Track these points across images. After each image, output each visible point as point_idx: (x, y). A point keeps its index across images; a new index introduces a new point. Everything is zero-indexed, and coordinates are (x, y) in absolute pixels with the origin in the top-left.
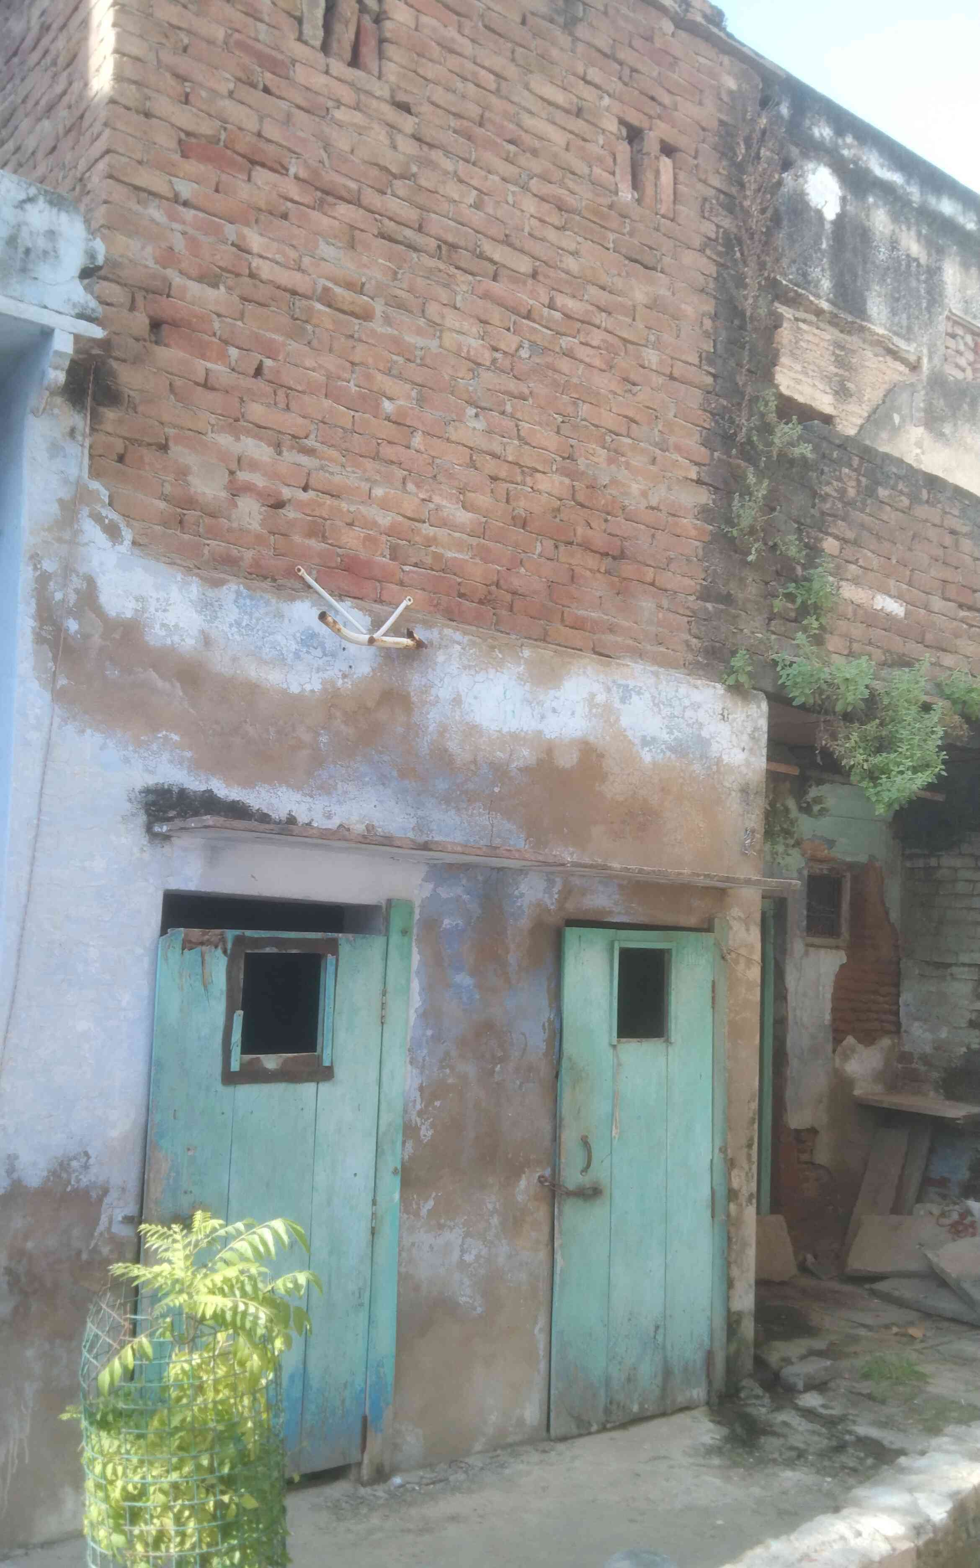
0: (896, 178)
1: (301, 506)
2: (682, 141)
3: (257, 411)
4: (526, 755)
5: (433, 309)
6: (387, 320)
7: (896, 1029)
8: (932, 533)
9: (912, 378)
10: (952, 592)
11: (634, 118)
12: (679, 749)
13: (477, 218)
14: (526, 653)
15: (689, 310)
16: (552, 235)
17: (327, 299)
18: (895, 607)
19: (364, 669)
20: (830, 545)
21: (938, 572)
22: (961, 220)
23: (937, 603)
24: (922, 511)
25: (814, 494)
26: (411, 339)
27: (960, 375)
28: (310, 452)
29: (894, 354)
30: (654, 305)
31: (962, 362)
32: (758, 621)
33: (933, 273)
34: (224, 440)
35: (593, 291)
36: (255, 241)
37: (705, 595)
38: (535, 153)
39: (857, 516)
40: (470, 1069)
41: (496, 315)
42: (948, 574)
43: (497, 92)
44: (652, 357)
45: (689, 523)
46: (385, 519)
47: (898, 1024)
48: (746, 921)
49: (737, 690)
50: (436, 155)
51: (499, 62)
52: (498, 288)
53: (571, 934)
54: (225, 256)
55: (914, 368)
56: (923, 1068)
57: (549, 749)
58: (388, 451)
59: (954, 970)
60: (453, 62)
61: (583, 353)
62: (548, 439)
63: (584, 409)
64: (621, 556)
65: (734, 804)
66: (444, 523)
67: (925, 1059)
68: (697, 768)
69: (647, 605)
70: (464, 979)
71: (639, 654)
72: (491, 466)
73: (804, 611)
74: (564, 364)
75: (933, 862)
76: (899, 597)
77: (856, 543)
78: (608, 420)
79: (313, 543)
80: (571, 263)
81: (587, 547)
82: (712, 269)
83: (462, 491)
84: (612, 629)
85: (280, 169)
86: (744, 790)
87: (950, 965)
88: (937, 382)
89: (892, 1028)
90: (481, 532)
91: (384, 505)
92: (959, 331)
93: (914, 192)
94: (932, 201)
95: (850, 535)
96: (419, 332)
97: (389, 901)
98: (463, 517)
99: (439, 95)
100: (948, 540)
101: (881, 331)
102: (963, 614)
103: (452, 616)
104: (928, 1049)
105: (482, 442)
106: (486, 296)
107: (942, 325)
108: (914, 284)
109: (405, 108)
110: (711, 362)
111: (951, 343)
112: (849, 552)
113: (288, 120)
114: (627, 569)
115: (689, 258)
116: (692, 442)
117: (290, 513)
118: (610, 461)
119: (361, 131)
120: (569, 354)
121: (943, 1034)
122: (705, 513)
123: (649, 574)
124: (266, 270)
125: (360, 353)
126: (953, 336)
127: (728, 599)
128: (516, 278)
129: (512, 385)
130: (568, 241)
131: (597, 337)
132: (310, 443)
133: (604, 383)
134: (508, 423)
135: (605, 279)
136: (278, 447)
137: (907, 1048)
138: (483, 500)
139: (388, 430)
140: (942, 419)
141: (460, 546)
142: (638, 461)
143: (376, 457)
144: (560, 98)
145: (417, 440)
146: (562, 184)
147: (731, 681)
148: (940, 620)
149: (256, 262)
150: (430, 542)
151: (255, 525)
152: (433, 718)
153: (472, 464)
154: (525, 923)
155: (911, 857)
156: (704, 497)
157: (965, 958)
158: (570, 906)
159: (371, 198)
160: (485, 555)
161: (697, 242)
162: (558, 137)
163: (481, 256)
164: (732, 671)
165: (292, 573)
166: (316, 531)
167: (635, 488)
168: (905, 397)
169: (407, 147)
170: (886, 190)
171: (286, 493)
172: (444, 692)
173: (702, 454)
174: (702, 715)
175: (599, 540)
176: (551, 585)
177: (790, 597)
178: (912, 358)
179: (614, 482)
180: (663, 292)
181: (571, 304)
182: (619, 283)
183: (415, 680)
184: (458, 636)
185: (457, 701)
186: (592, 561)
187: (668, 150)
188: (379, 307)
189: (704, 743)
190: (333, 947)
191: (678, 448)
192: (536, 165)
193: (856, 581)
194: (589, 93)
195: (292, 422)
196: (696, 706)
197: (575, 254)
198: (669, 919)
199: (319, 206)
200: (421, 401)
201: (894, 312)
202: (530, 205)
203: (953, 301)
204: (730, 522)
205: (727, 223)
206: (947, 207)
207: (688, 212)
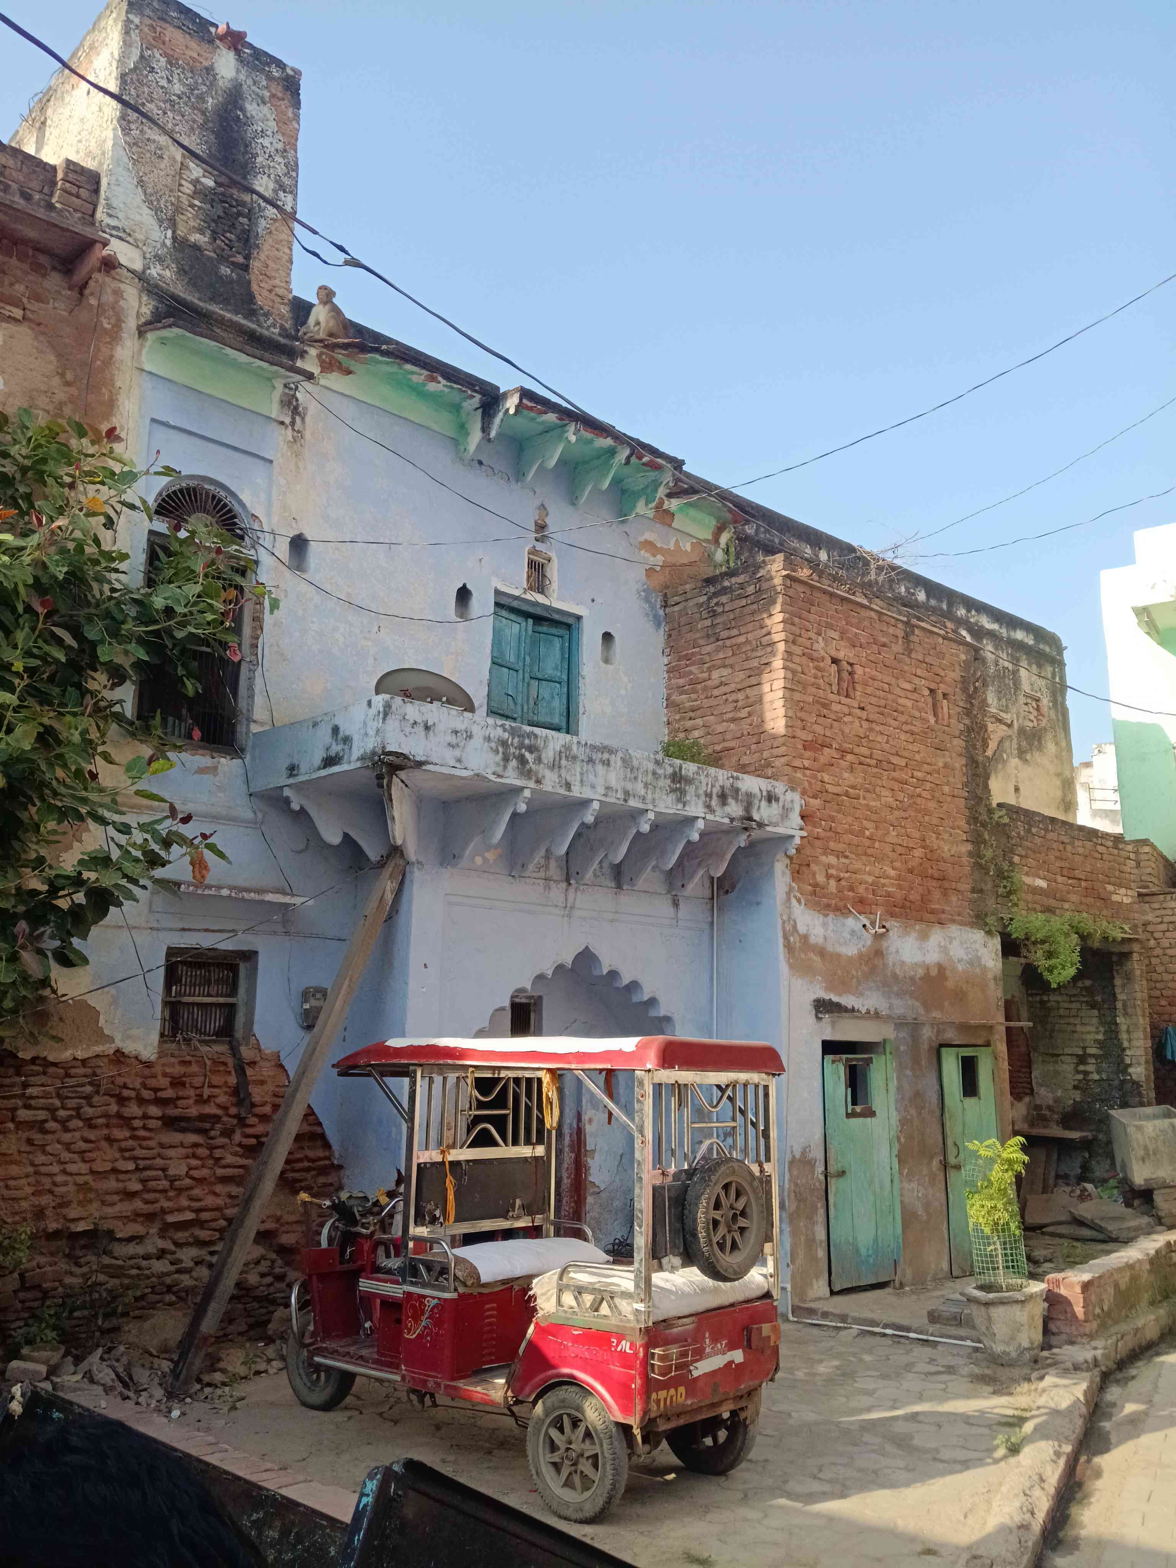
0: (995, 627)
1: (846, 879)
2: (949, 690)
3: (832, 845)
4: (921, 972)
5: (878, 789)
6: (864, 798)
7: (1032, 1092)
8: (1055, 846)
9: (1010, 732)
10: (1065, 872)
11: (933, 686)
12: (971, 963)
13: (887, 747)
14: (917, 927)
15: (957, 765)
16: (910, 747)
17: (847, 795)
18: (1042, 884)
19: (869, 943)
20: (1016, 859)
21: (1058, 864)
22: (1026, 640)
23: (1060, 879)
24: (1050, 836)
25: (1008, 837)
26: (872, 803)
27: (1031, 724)
28: (846, 857)
29: (1000, 721)
30: (946, 766)
31: (1032, 717)
32: (993, 900)
33: (1015, 673)
34: (823, 858)
35: (925, 766)
36: (826, 778)
37: (973, 891)
38: (902, 713)
39: (1026, 843)
40: (913, 1111)
41: (896, 786)
42: (1063, 864)
43: (889, 692)
44: (946, 789)
45: (965, 860)
46: (870, 879)
47: (1032, 1090)
48: (1001, 1041)
49: (989, 933)
50: (874, 725)
51: (887, 679)
52: (895, 774)
53: (944, 1050)
54: (818, 786)
55: (1010, 726)
56: (1048, 1113)
57: (928, 968)
58: (869, 851)
59: (1062, 1057)
60: (876, 684)
61: (924, 794)
62: (916, 834)
63: (927, 818)
64: (944, 879)
65: (992, 985)
66: (888, 877)
67: (1049, 1108)
68: (978, 970)
69: (954, 899)
70: (908, 1072)
71: (953, 921)
72: (899, 850)
73: (1010, 893)
74: (919, 800)
75: (1045, 998)
76: (1044, 878)
77: (1026, 856)
78: (935, 821)
79: (851, 894)
80: (917, 757)
81: (933, 878)
82: (964, 744)
83: (892, 862)
84: (943, 912)
85: (830, 746)
86: (995, 979)
87: (1059, 1055)
88: (1022, 731)
89: (1028, 1091)
90: (899, 878)
91: (870, 874)
92: (1029, 701)
93: (1004, 632)
94: (1012, 634)
95: (1023, 853)
96: (874, 800)
97: (885, 1040)
98: (893, 873)
99: (873, 700)
100: (1061, 847)
101: (994, 711)
102: (1070, 881)
103: (892, 915)
104: (1051, 1103)
105: (895, 841)
106: (893, 779)
107: (1022, 700)
108: (1007, 681)
109: (863, 709)
110: (967, 786)
111: (1026, 708)
112: (1024, 862)
113: (832, 727)
114: (946, 884)
115: (956, 742)
116: (963, 823)
117: (843, 883)
118: (937, 838)
119: (851, 723)
120: (919, 796)
121: (1059, 1093)
122: (970, 854)
123: (954, 885)
124: (830, 788)
125: (858, 813)
126: (1026, 704)
127: (981, 891)
128: (901, 769)
129: (904, 814)
130: (916, 747)
131: (928, 786)
132: (847, 854)
133: (932, 805)
134: (903, 831)
135: (929, 760)
136: (838, 857)
137: (1038, 1102)
138: (898, 864)
139: (867, 843)
140: (1026, 752)
141: (892, 885)
142: (946, 836)
143: (866, 854)
144: (908, 686)
145: (877, 845)
146: (912, 724)
147: (987, 929)
148: (1060, 886)
149: (827, 786)
150: (884, 885)
151: (834, 891)
152: (891, 960)
153: (894, 851)
154: (926, 1047)
155: (1031, 995)
156: (969, 847)
157: (1068, 1051)
158: (940, 1038)
159: (857, 750)
160: (900, 887)
161: (957, 733)
162: (909, 703)
163: (889, 763)
164: (986, 924)
165: (846, 907)
166: (851, 889)
167: (946, 848)
168: (1007, 744)
169: (865, 725)
170: (991, 634)
171: (842, 875)
172: (893, 949)
173: (966, 827)
174: (977, 946)
175: (936, 875)
176: (922, 896)
177: (1005, 887)
178: (1009, 722)
179: (939, 847)
180: (949, 760)
181: (918, 774)
182: (934, 760)
183: (885, 944)
184: (896, 924)
185: (897, 952)
186: (935, 883)
187: (945, 695)
188: (861, 793)
189: (979, 959)
190: (870, 1060)
191: (959, 828)
192: (902, 718)
193: (1027, 874)
194: (916, 681)
195: (841, 847)
196: (975, 942)
197: (918, 752)
198: (973, 1041)
199: (842, 758)
200: (877, 828)
201: (999, 699)
202: (903, 737)
203: (1026, 687)
204: (979, 857)
205: (967, 721)
206: (1019, 635)
207: (953, 721)
